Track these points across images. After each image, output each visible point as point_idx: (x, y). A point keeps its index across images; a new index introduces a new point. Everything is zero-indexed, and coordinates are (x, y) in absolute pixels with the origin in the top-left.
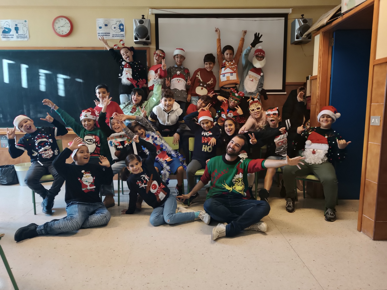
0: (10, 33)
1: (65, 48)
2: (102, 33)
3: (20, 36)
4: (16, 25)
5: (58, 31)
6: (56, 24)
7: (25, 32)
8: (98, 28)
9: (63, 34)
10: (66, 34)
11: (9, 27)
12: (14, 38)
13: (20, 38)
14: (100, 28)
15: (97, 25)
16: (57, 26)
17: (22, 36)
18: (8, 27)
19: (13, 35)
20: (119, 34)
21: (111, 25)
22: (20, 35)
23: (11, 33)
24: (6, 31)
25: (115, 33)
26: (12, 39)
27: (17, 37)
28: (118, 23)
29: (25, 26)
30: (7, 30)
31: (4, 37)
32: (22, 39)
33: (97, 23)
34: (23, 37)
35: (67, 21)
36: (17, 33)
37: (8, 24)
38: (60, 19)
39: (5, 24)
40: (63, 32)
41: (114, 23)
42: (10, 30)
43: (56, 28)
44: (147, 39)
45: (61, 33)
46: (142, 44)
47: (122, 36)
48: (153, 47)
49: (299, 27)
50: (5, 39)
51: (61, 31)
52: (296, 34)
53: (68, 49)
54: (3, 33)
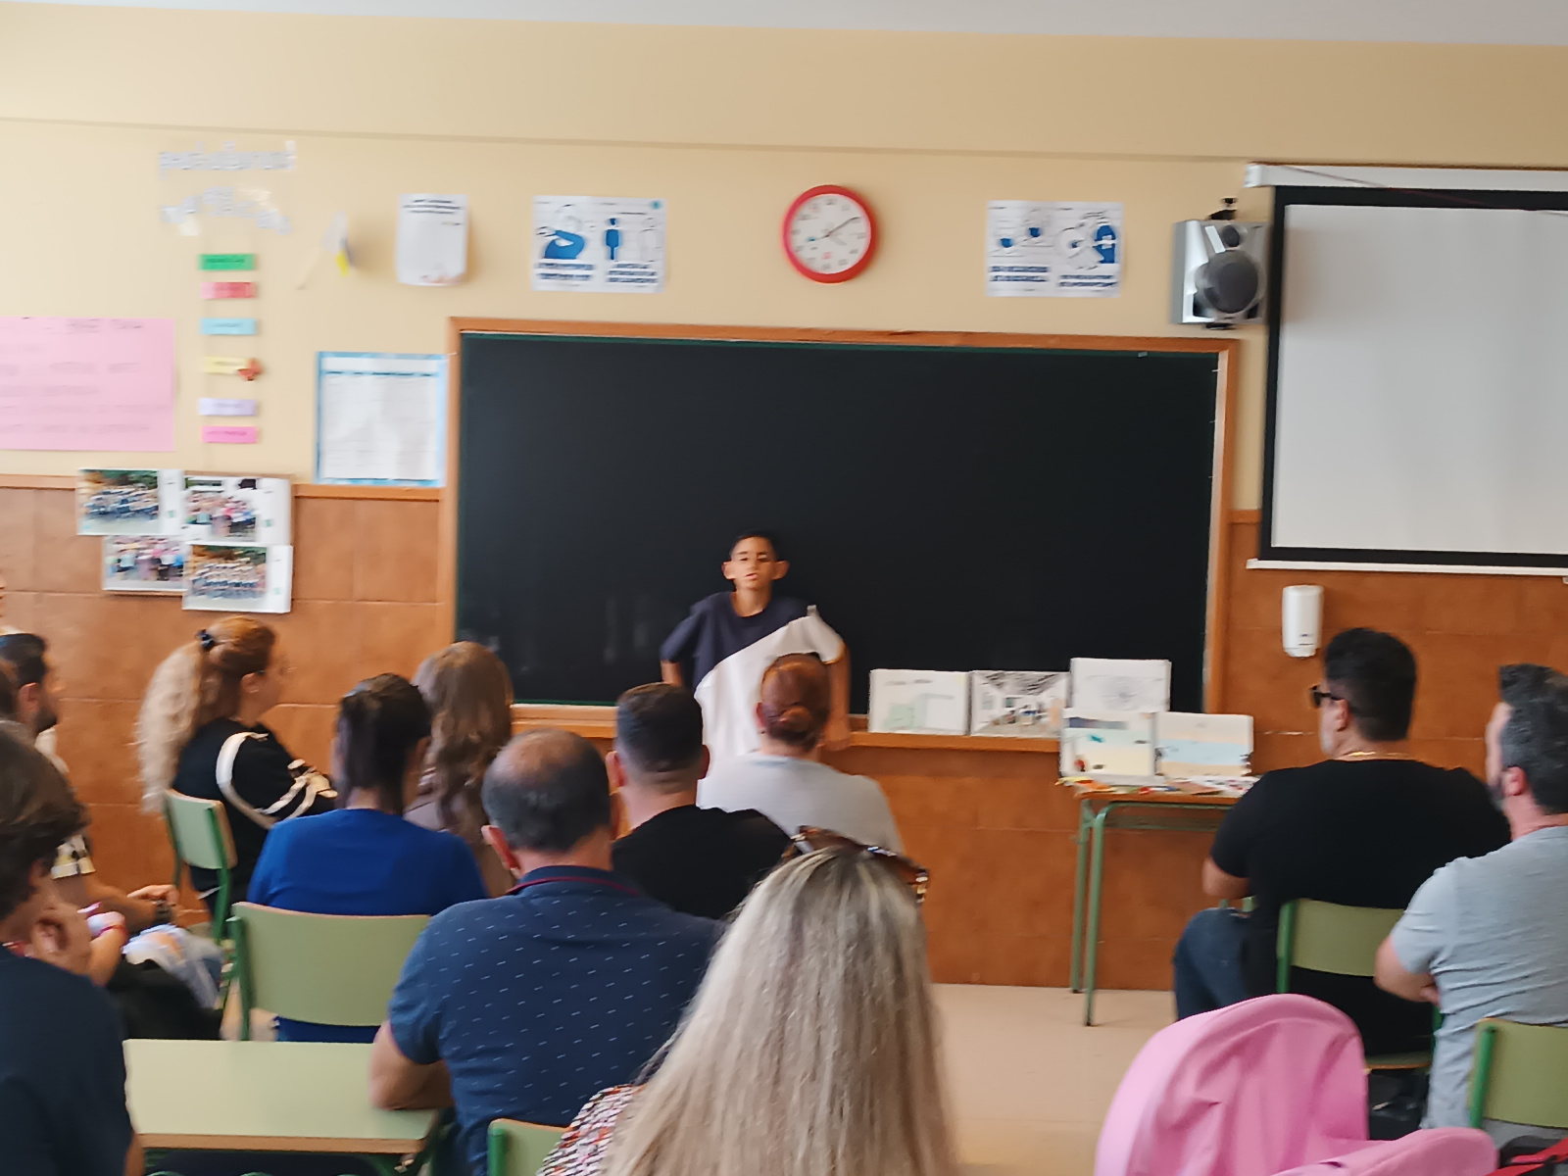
0: (574, 258)
1: (834, 332)
2: (1011, 269)
3: (625, 273)
4: (613, 221)
5: (805, 255)
6: (798, 224)
7: (649, 256)
8: (993, 245)
9: (829, 272)
10: (842, 269)
11: (580, 227)
12: (593, 278)
13: (624, 281)
14: (1006, 243)
15: (991, 231)
16: (803, 230)
17: (632, 274)
19: (590, 267)
20: (1094, 273)
21: (1056, 233)
22: (626, 266)
23: (581, 259)
24: (561, 250)
25: (1071, 270)
26: (585, 287)
27: (610, 276)
28: (1094, 225)
29: (650, 228)
30: (563, 243)
31: (547, 276)
32: (630, 288)
33: (991, 223)
34: (638, 275)
35: (855, 210)
36: (612, 256)
37: (577, 216)
38: (822, 199)
39: (560, 217)
40: (826, 262)
41: (1072, 220)
42: (578, 244)
43: (798, 241)
44: (1252, 314)
45: (818, 266)
46: (1209, 326)
47: (1107, 282)
48: (1254, 338)
50: (551, 285)
51: (819, 255)
53: (851, 340)
54: (546, 257)
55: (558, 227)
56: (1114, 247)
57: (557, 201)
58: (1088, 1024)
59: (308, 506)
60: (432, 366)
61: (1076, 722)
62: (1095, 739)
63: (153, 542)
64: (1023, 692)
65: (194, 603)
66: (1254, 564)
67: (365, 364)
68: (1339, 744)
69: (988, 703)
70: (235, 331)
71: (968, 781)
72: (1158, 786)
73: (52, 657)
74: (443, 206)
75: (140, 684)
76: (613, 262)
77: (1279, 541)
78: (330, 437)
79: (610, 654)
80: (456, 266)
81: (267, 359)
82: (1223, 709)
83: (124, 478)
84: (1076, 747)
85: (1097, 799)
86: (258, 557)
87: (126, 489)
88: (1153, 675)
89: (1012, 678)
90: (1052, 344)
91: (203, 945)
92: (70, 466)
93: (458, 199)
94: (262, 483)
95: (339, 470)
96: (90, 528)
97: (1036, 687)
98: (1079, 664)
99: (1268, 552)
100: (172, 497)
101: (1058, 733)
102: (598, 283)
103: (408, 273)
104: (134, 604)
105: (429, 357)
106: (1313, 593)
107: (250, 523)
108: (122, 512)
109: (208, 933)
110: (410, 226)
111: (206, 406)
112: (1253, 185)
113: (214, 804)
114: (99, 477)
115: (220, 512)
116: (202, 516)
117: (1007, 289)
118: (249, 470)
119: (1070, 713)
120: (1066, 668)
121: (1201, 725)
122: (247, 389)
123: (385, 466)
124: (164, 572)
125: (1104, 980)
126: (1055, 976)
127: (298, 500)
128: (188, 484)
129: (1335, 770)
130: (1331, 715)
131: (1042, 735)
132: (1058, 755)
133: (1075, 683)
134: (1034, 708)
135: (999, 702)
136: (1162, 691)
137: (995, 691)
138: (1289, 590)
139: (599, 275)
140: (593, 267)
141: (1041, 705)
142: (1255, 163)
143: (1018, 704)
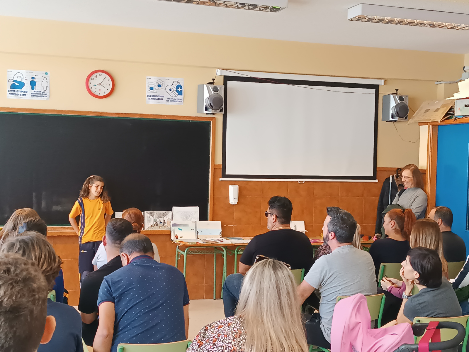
1: (102, 113)
2: (153, 96)
3: (37, 94)
4: (33, 78)
5: (93, 90)
6: (90, 81)
7: (45, 89)
8: (147, 89)
9: (100, 95)
10: (104, 94)
11: (22, 79)
12: (27, 95)
13: (37, 96)
14: (152, 89)
15: (147, 85)
16: (93, 82)
17: (39, 94)
18: (20, 80)
20: (176, 98)
21: (166, 86)
22: (37, 92)
23: (23, 89)
24: (16, 86)
25: (170, 97)
26: (24, 98)
27: (32, 95)
28: (175, 84)
29: (45, 81)
30: (17, 84)
31: (12, 94)
32: (39, 98)
33: (147, 82)
34: (42, 95)
35: (108, 77)
36: (33, 88)
37: (21, 76)
38: (98, 74)
39: (16, 76)
40: (100, 92)
41: (170, 82)
42: (22, 85)
43: (90, 86)
44: (220, 111)
45: (97, 93)
46: (207, 114)
47: (180, 101)
48: (219, 117)
49: (395, 105)
50: (13, 97)
51: (97, 90)
52: (391, 112)
53: (107, 115)
54: (10, 88)
55: (15, 79)
56: (182, 90)
57: (15, 71)
61: (175, 225)
62: (179, 229)
64: (159, 217)
66: (221, 179)
69: (149, 221)
72: (198, 242)
76: (33, 91)
77: (228, 173)
82: (214, 220)
84: (175, 232)
85: (184, 247)
88: (195, 210)
89: (156, 213)
90: (166, 118)
97: (163, 216)
98: (174, 208)
99: (224, 176)
101: (170, 228)
112: (219, 74)
117: (152, 102)
119: (172, 222)
120: (171, 210)
121: (208, 224)
131: (165, 229)
132: (170, 234)
133: (174, 214)
134: (162, 221)
135: (153, 220)
136: (197, 215)
137: (151, 217)
138: (230, 186)
139: (29, 94)
140: (27, 92)
141: (164, 220)
142: (219, 69)
143: (158, 220)
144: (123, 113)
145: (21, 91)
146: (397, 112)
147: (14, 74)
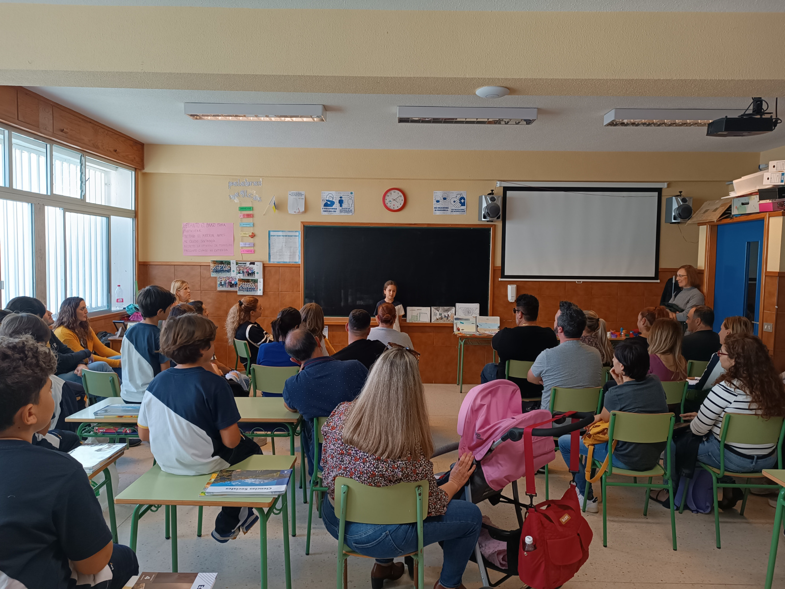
1: (396, 224)
2: (439, 208)
3: (344, 210)
4: (341, 197)
5: (388, 205)
6: (387, 197)
7: (350, 206)
8: (435, 202)
9: (395, 209)
10: (397, 208)
11: (333, 198)
12: (336, 212)
13: (344, 212)
14: (438, 201)
15: (434, 198)
16: (388, 199)
18: (331, 200)
20: (460, 208)
21: (450, 198)
22: (345, 208)
23: (334, 207)
24: (328, 204)
25: (454, 208)
26: (334, 214)
27: (341, 211)
28: (459, 197)
29: (350, 199)
30: (329, 203)
31: (325, 211)
32: (346, 214)
33: (434, 196)
34: (347, 211)
35: (401, 194)
36: (341, 206)
37: (332, 196)
38: (392, 192)
39: (328, 196)
40: (394, 207)
41: (454, 196)
42: (333, 203)
43: (387, 202)
44: (498, 218)
45: (392, 208)
46: (487, 221)
47: (463, 211)
48: (499, 224)
49: (677, 207)
50: (326, 213)
51: (392, 205)
52: (673, 214)
53: (400, 226)
54: (324, 206)
55: (328, 199)
56: (464, 202)
57: (327, 193)
58: (461, 392)
59: (267, 269)
60: (297, 234)
61: (457, 319)
62: (461, 323)
63: (229, 278)
64: (444, 312)
65: (239, 293)
66: (500, 279)
67: (280, 234)
68: (520, 322)
69: (435, 315)
70: (248, 226)
71: (431, 334)
72: (477, 334)
73: (204, 306)
74: (299, 194)
75: (227, 313)
76: (341, 208)
77: (506, 274)
78: (272, 252)
79: (342, 304)
80: (302, 209)
81: (256, 233)
82: (493, 315)
83: (222, 262)
84: (458, 325)
85: (462, 338)
86: (255, 281)
87: (223, 265)
88: (476, 307)
89: (441, 308)
90: (450, 226)
91: (244, 376)
92: (208, 259)
93: (303, 193)
94: (256, 263)
95: (275, 260)
96: (213, 275)
97: (447, 311)
98: (458, 305)
99: (503, 276)
100: (234, 267)
101: (453, 322)
102: (338, 213)
103: (291, 211)
104: (225, 294)
105: (296, 232)
106: (515, 286)
107: (253, 273)
108: (222, 271)
109: (245, 373)
110: (291, 199)
111: (242, 244)
112: (498, 186)
113: (246, 342)
114: (215, 262)
115: (245, 271)
116: (241, 272)
117: (438, 213)
118: (253, 260)
119: (455, 317)
120: (455, 306)
121: (488, 319)
122: (252, 240)
123: (286, 259)
124: (232, 285)
125: (465, 382)
126: (453, 381)
127: (264, 267)
128: (237, 264)
129: (520, 329)
130: (518, 315)
131: (449, 322)
132: (453, 327)
133: (457, 309)
134: (447, 316)
135: (438, 314)
136: (478, 311)
137: (437, 312)
138: (509, 286)
139: (338, 211)
140: (336, 209)
141: (448, 315)
142: (499, 181)
143: (443, 315)
144: (413, 223)
145: (332, 209)
146: (679, 214)
147: (327, 195)
